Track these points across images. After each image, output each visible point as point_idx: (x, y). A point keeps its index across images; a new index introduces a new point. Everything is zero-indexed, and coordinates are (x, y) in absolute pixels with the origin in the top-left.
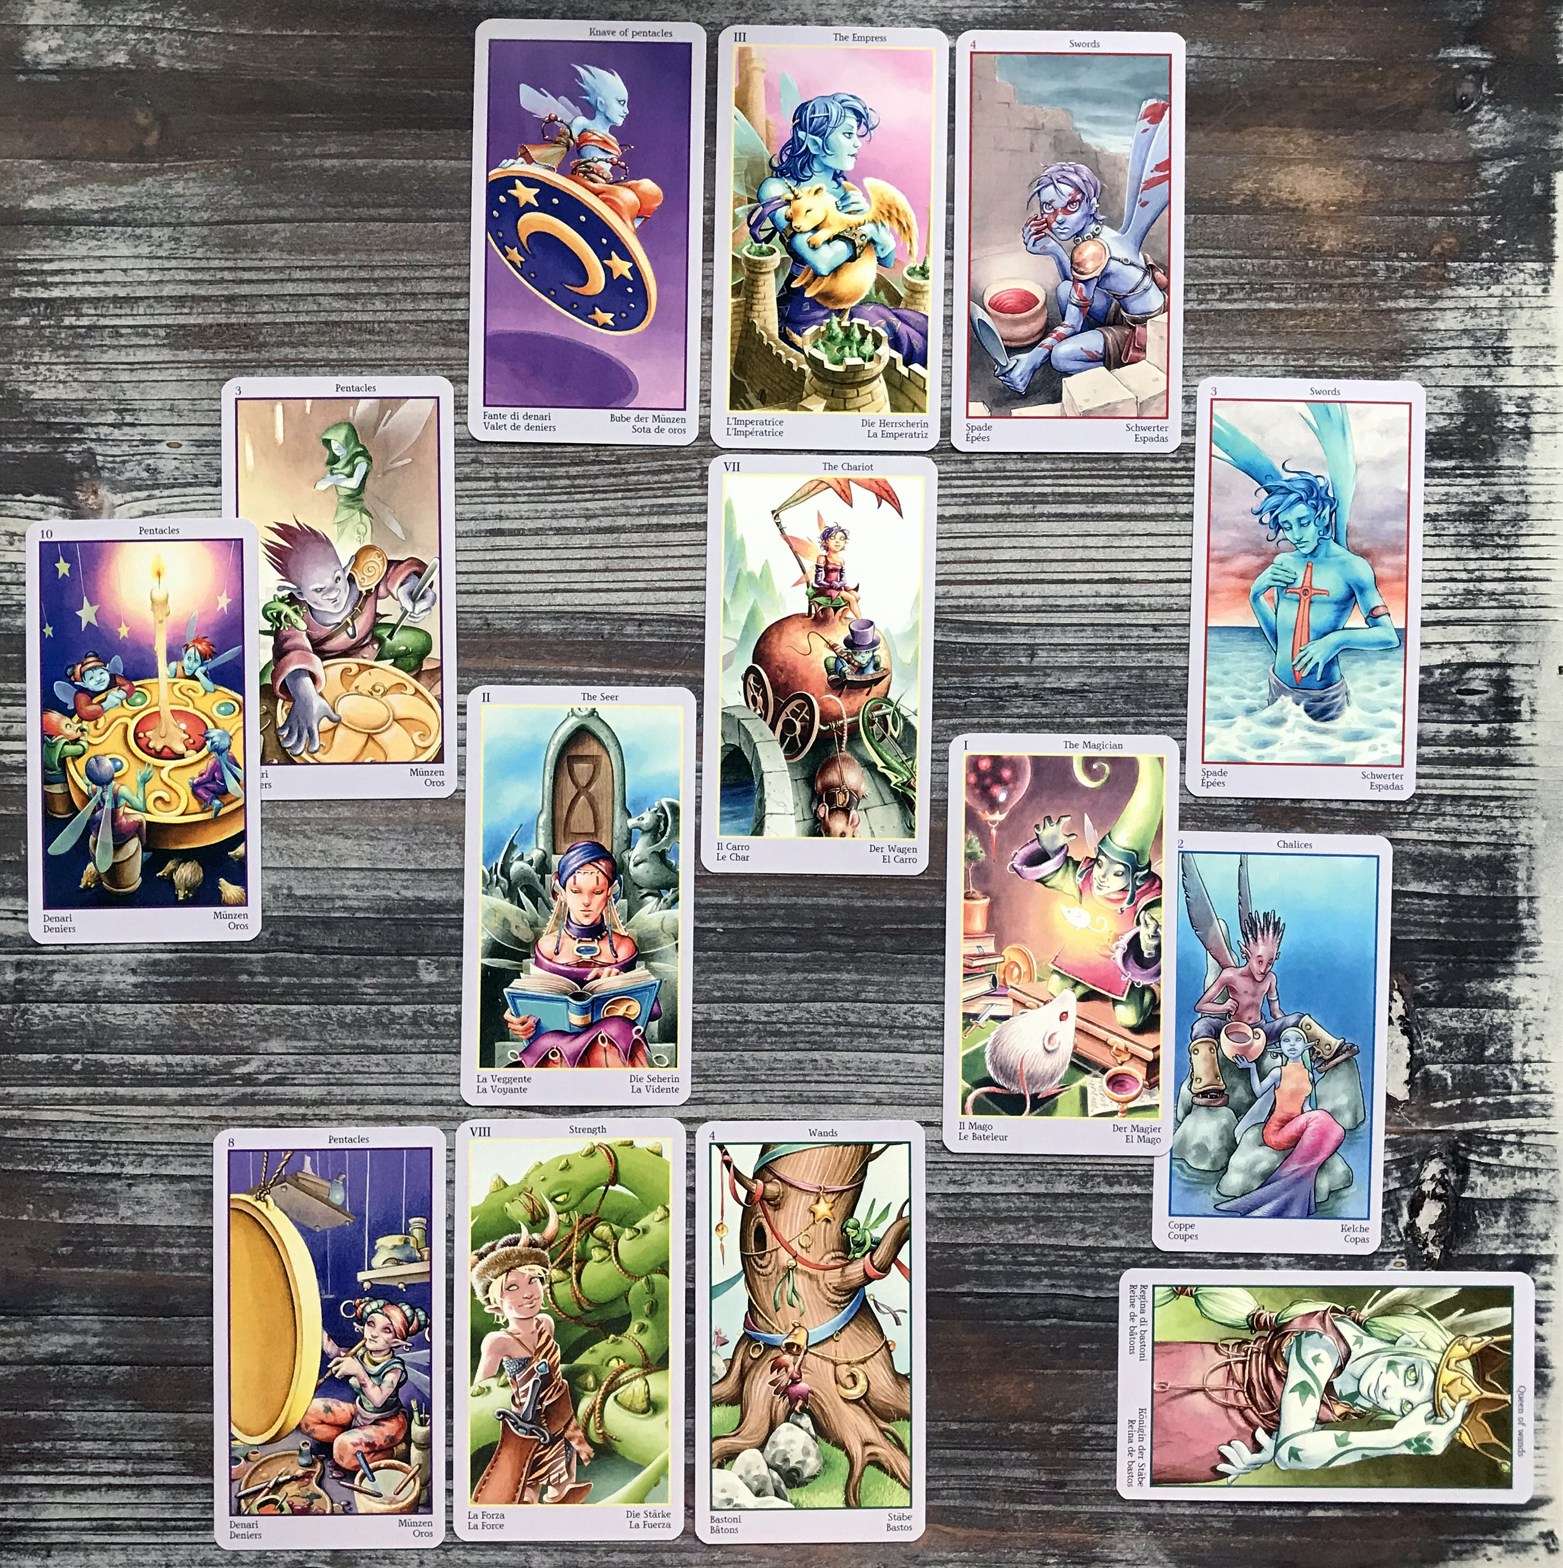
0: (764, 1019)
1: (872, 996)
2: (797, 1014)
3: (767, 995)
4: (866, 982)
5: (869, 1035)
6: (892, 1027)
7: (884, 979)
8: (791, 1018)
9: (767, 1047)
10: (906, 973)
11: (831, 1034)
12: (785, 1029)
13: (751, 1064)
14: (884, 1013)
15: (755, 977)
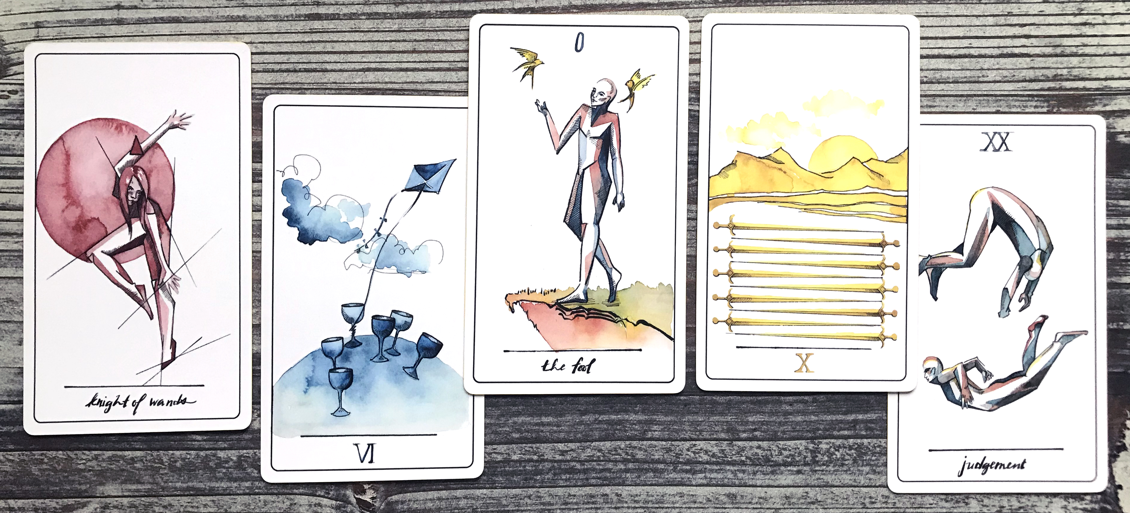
0: (558, 457)
1: (656, 434)
2: (589, 452)
3: (562, 435)
4: (651, 422)
5: (655, 471)
6: (675, 464)
7: (669, 418)
8: (583, 457)
9: (561, 483)
10: (690, 413)
11: (621, 471)
12: (578, 466)
13: (548, 499)
14: (668, 450)
15: (550, 419)
